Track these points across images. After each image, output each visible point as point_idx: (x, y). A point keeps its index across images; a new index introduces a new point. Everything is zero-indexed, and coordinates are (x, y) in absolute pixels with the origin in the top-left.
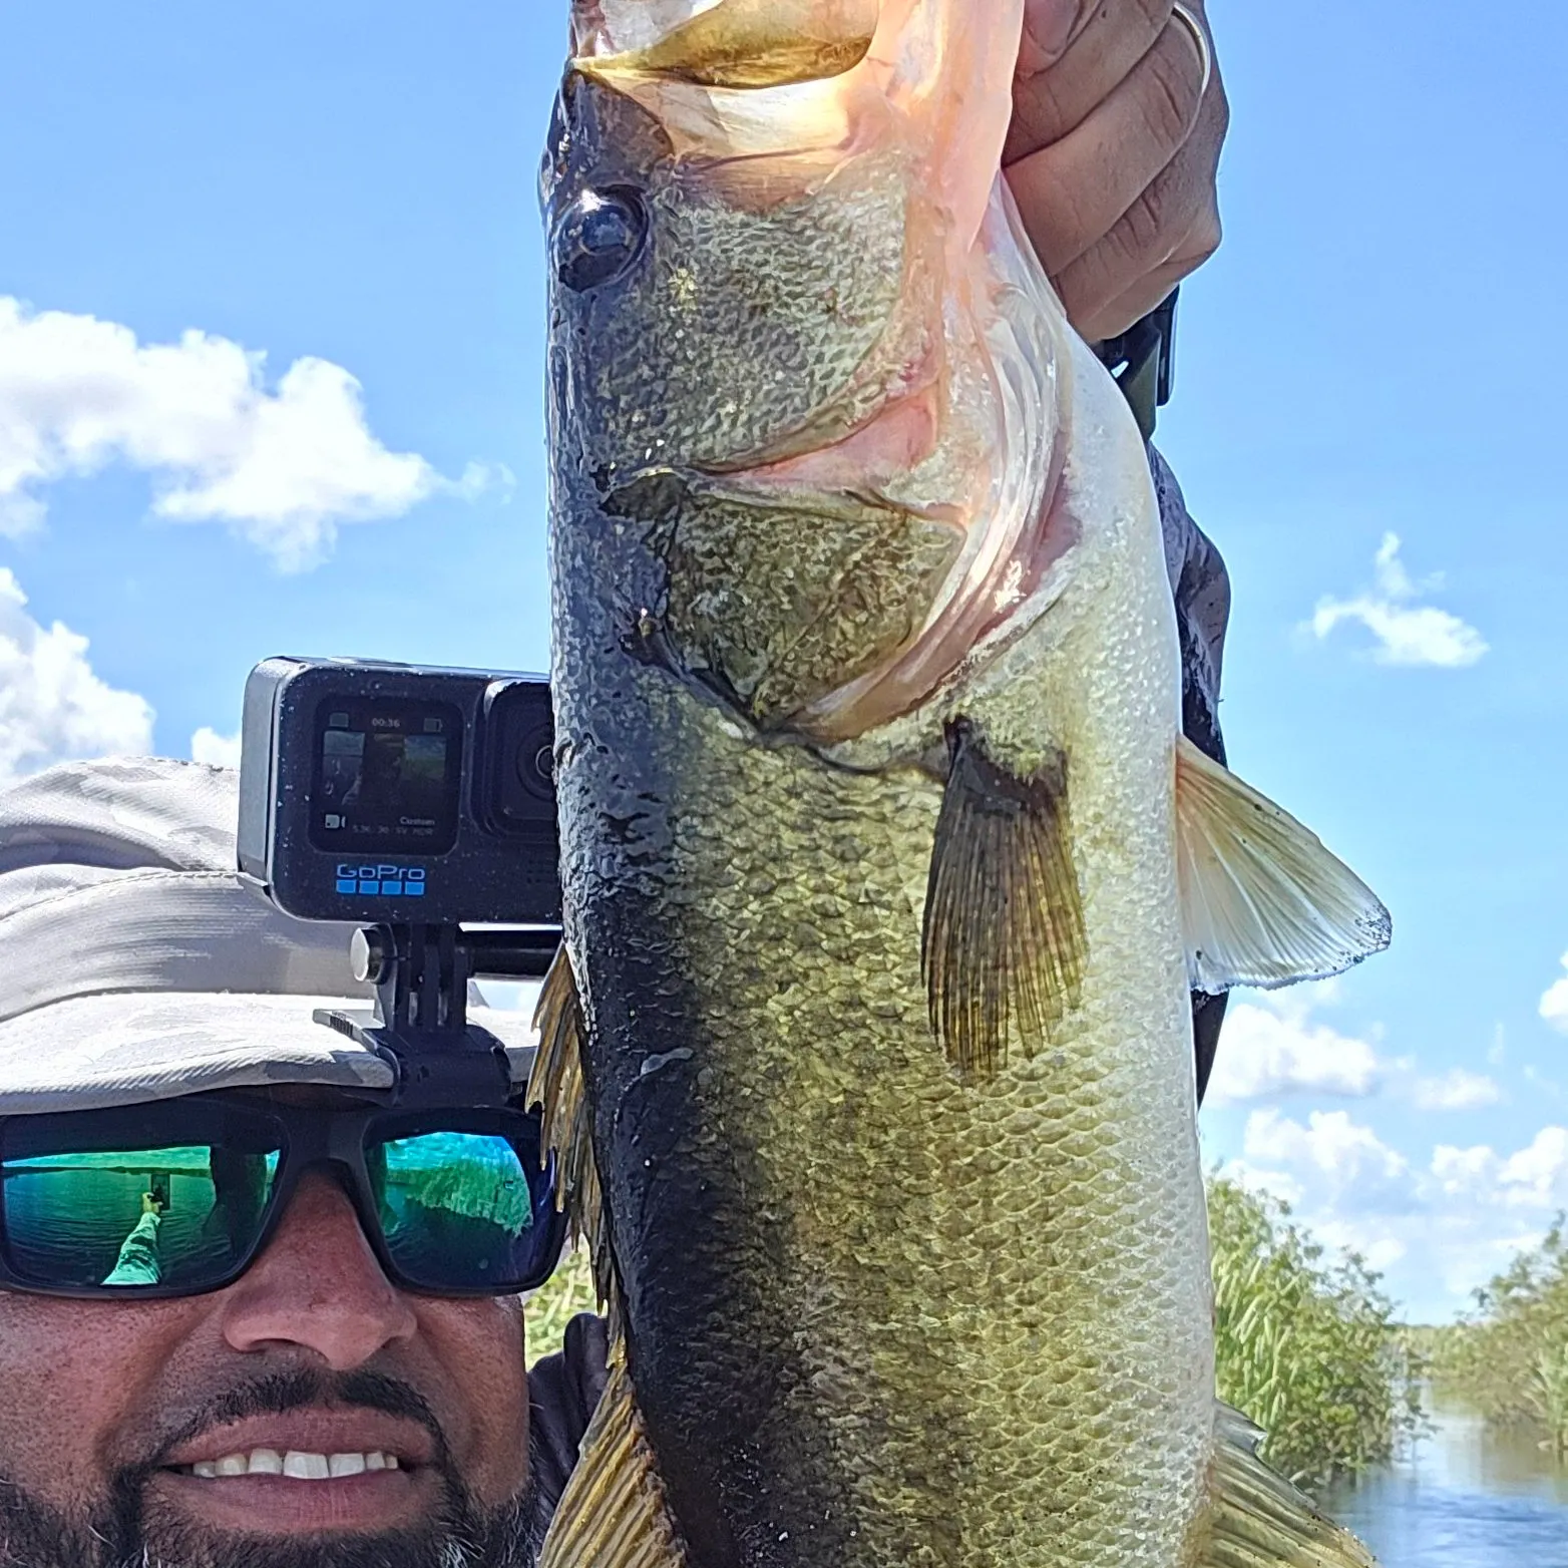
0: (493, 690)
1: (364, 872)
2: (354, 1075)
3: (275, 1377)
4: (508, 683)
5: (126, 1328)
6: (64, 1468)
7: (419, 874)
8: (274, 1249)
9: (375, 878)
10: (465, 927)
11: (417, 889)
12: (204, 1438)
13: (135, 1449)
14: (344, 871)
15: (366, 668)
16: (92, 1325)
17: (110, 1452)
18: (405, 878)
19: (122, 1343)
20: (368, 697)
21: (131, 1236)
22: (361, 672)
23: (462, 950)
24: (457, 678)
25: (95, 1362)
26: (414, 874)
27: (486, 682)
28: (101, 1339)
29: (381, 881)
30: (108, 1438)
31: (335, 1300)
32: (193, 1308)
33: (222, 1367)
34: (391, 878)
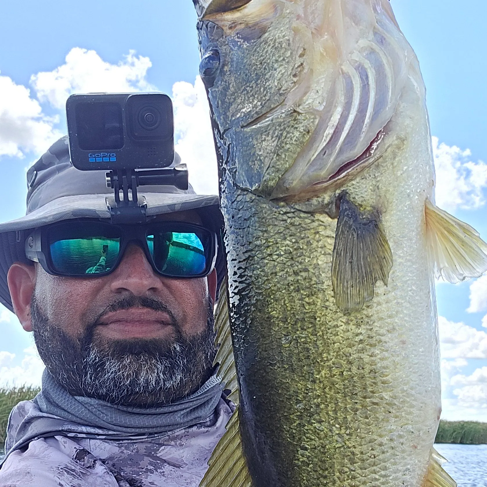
1: (97, 155)
2: (98, 215)
3: (124, 299)
5: (85, 286)
6: (72, 323)
7: (114, 155)
9: (101, 157)
10: (136, 170)
11: (113, 159)
12: (107, 316)
13: (91, 318)
14: (91, 155)
16: (77, 285)
17: (84, 320)
18: (110, 156)
19: (84, 290)
20: (91, 103)
23: (134, 177)
25: (78, 295)
26: (112, 155)
28: (79, 289)
29: (103, 158)
30: (83, 315)
31: (133, 276)
32: (103, 280)
33: (111, 297)
34: (105, 157)
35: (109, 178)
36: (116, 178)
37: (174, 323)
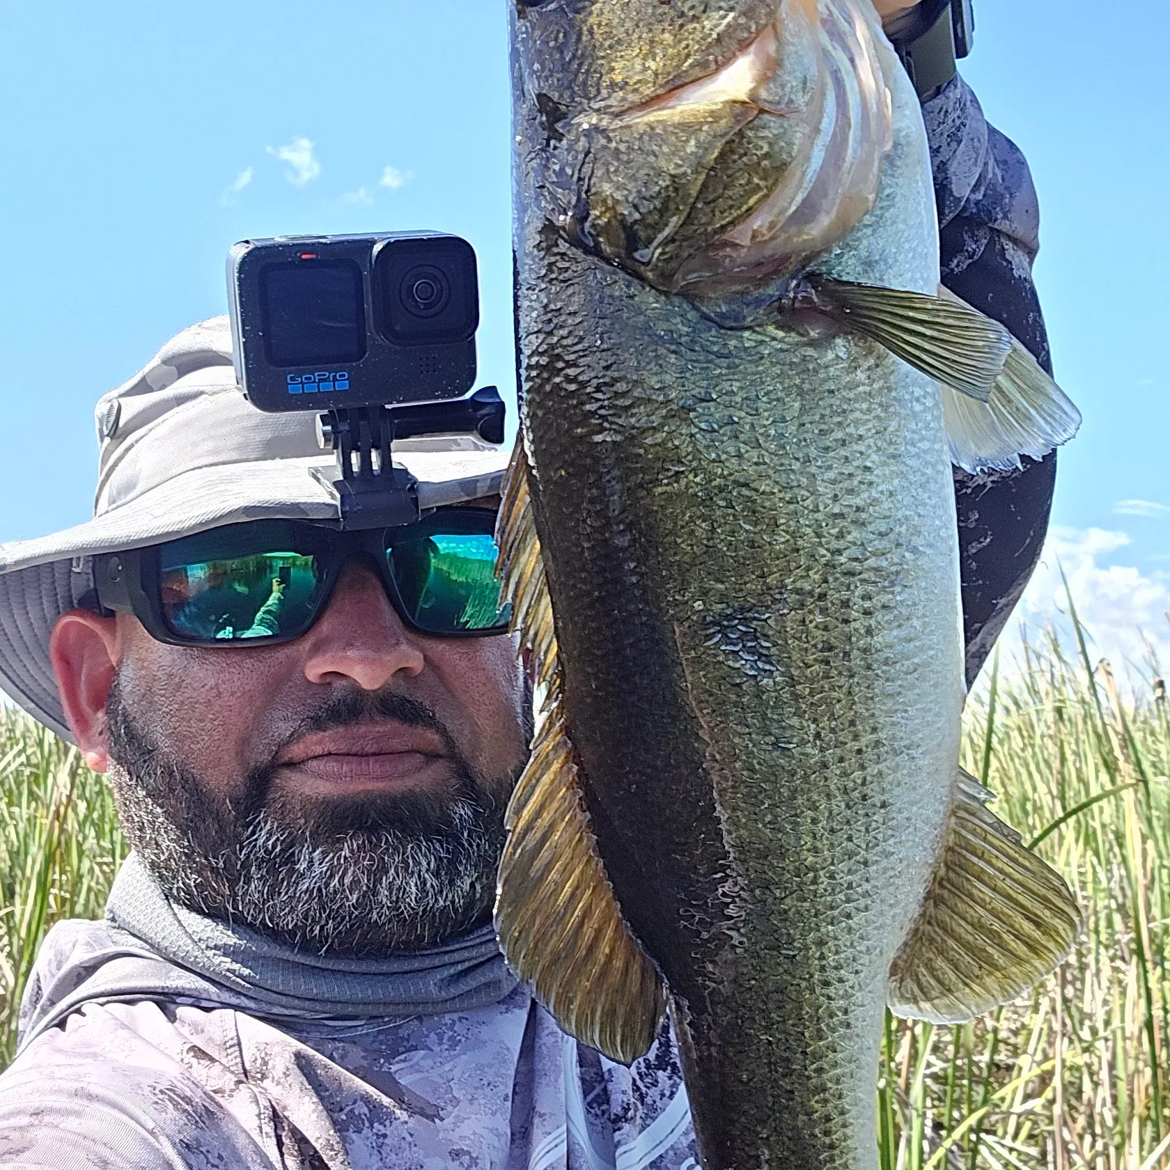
0: (377, 248)
1: (306, 378)
2: (304, 512)
3: (339, 701)
4: (385, 242)
6: (216, 761)
7: (344, 376)
8: (328, 614)
9: (314, 382)
11: (343, 385)
12: (301, 745)
13: (261, 751)
14: (292, 379)
15: (291, 243)
18: (335, 379)
20: (293, 262)
21: (263, 609)
22: (287, 246)
24: (354, 241)
26: (340, 376)
27: (373, 242)
29: (318, 383)
32: (288, 657)
33: (310, 697)
34: (325, 380)
35: (329, 428)
36: (344, 427)
37: (451, 754)
